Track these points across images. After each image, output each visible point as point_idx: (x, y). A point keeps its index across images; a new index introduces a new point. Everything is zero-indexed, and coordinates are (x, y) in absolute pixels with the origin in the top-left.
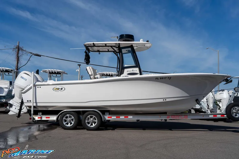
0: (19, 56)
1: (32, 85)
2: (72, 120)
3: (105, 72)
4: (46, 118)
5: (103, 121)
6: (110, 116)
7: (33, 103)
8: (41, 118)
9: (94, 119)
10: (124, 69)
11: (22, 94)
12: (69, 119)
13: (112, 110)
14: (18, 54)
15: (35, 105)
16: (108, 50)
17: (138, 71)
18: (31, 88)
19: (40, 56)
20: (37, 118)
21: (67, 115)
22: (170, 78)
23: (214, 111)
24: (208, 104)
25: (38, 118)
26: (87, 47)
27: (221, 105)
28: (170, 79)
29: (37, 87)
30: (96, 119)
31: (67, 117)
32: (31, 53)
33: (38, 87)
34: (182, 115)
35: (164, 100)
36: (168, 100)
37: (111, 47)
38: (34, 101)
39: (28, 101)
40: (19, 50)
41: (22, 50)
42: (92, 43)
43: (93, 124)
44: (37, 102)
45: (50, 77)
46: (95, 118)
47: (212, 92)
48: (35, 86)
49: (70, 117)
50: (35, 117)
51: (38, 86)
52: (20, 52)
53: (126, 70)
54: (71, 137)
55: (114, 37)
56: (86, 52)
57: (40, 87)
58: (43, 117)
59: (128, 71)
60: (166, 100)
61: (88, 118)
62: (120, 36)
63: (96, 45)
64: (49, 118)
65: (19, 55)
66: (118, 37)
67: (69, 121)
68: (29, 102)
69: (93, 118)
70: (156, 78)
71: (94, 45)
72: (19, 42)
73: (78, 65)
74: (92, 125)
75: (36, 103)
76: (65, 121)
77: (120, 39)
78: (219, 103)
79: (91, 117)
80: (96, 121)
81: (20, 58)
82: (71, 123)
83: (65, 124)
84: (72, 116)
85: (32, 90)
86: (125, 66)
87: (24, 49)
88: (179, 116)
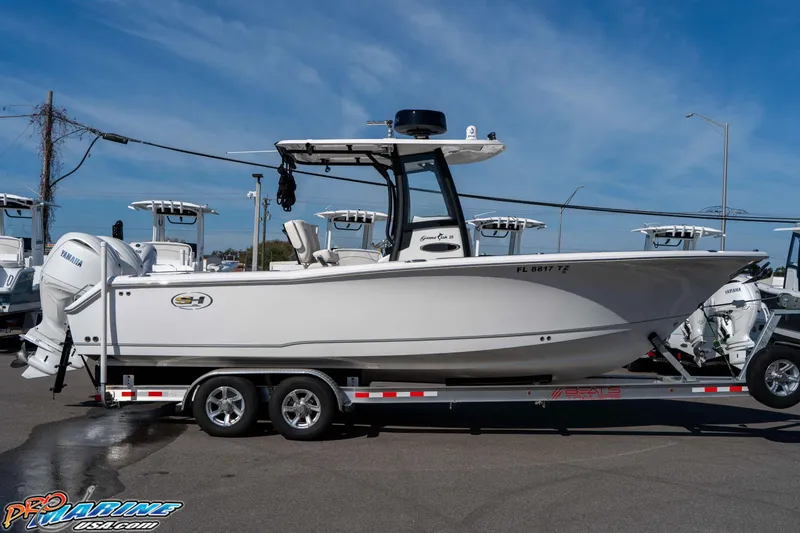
0: (53, 140)
1: (100, 286)
2: (238, 404)
3: (346, 211)
4: (151, 394)
5: (340, 408)
6: (362, 390)
7: (106, 345)
8: (133, 394)
9: (309, 401)
10: (411, 231)
11: (69, 316)
12: (225, 401)
13: (369, 368)
14: (49, 134)
15: (111, 351)
16: (358, 159)
17: (457, 240)
18: (96, 296)
19: (126, 143)
20: (118, 395)
21: (221, 388)
22: (564, 267)
23: (705, 350)
24: (689, 325)
25: (124, 394)
26: (287, 154)
27: (729, 329)
28: (564, 272)
29: (117, 291)
30: (315, 404)
31: (219, 396)
32: (94, 131)
33: (121, 294)
34: (601, 387)
35: (542, 339)
36: (555, 338)
37: (369, 153)
38: (109, 341)
39: (88, 339)
40: (51, 122)
41: (64, 120)
42: (305, 142)
43: (308, 419)
44: (119, 342)
45: (160, 223)
46: (312, 398)
47: (702, 309)
48: (110, 288)
49: (230, 394)
50: (111, 392)
51: (121, 291)
52: (56, 125)
53: (416, 235)
54: (233, 476)
55: (380, 122)
56: (281, 170)
57: (128, 294)
58: (138, 391)
59: (423, 239)
60: (549, 338)
61: (291, 399)
62: (397, 117)
63: (317, 148)
64: (160, 394)
65: (53, 135)
66: (390, 122)
67: (226, 407)
68: (92, 341)
69: (308, 398)
70: (518, 270)
71: (310, 149)
72: (52, 93)
73: (254, 176)
74: (303, 420)
75: (115, 344)
76: (215, 407)
77: (396, 125)
78: (724, 324)
79: (301, 396)
80: (318, 409)
81: (56, 147)
82: (233, 416)
83: (214, 418)
84: (237, 393)
85: (99, 303)
86: (416, 219)
87: (70, 117)
88: (593, 391)
